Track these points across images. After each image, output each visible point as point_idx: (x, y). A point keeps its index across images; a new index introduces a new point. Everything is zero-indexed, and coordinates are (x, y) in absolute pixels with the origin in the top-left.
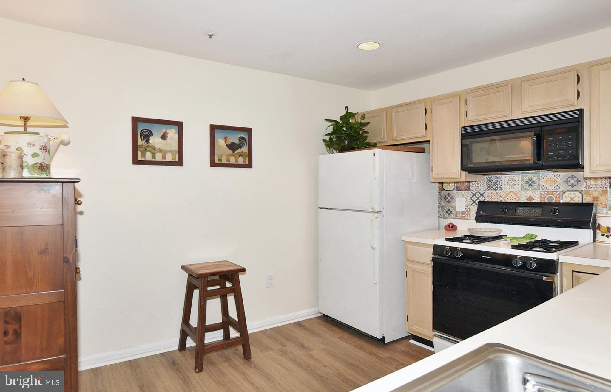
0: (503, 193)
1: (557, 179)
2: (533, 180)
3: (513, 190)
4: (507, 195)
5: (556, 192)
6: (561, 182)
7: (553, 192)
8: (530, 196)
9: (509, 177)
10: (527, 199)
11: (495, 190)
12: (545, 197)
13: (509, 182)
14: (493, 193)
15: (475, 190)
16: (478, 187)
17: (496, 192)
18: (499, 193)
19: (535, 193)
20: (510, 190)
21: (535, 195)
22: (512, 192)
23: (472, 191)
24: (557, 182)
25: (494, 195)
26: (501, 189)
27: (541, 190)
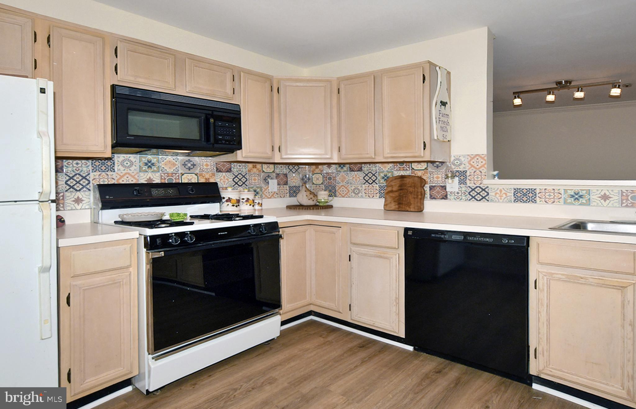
0: (117, 175)
1: (176, 163)
2: (153, 162)
3: (129, 171)
4: (122, 177)
5: (176, 174)
6: (179, 165)
7: (172, 174)
8: (150, 178)
9: (124, 157)
10: (146, 181)
11: (105, 172)
12: (165, 179)
13: (124, 163)
14: (102, 175)
15: (72, 172)
16: (77, 168)
17: (106, 174)
18: (110, 175)
19: (155, 175)
20: (126, 171)
21: (154, 177)
22: (129, 174)
23: (67, 173)
24: (176, 165)
25: (104, 178)
26: (113, 171)
27: (161, 172)
